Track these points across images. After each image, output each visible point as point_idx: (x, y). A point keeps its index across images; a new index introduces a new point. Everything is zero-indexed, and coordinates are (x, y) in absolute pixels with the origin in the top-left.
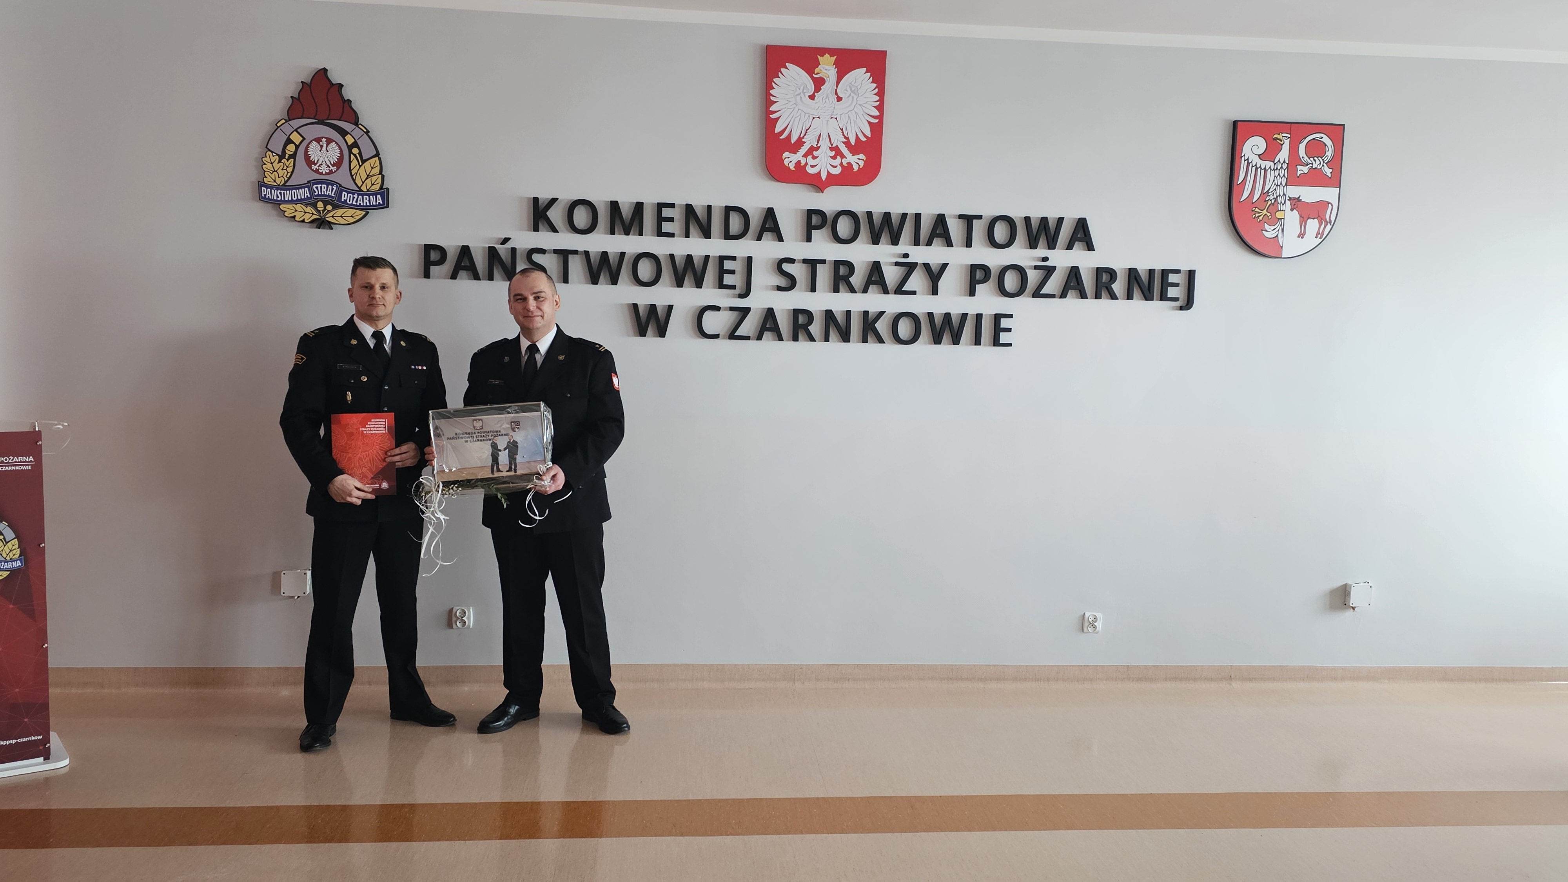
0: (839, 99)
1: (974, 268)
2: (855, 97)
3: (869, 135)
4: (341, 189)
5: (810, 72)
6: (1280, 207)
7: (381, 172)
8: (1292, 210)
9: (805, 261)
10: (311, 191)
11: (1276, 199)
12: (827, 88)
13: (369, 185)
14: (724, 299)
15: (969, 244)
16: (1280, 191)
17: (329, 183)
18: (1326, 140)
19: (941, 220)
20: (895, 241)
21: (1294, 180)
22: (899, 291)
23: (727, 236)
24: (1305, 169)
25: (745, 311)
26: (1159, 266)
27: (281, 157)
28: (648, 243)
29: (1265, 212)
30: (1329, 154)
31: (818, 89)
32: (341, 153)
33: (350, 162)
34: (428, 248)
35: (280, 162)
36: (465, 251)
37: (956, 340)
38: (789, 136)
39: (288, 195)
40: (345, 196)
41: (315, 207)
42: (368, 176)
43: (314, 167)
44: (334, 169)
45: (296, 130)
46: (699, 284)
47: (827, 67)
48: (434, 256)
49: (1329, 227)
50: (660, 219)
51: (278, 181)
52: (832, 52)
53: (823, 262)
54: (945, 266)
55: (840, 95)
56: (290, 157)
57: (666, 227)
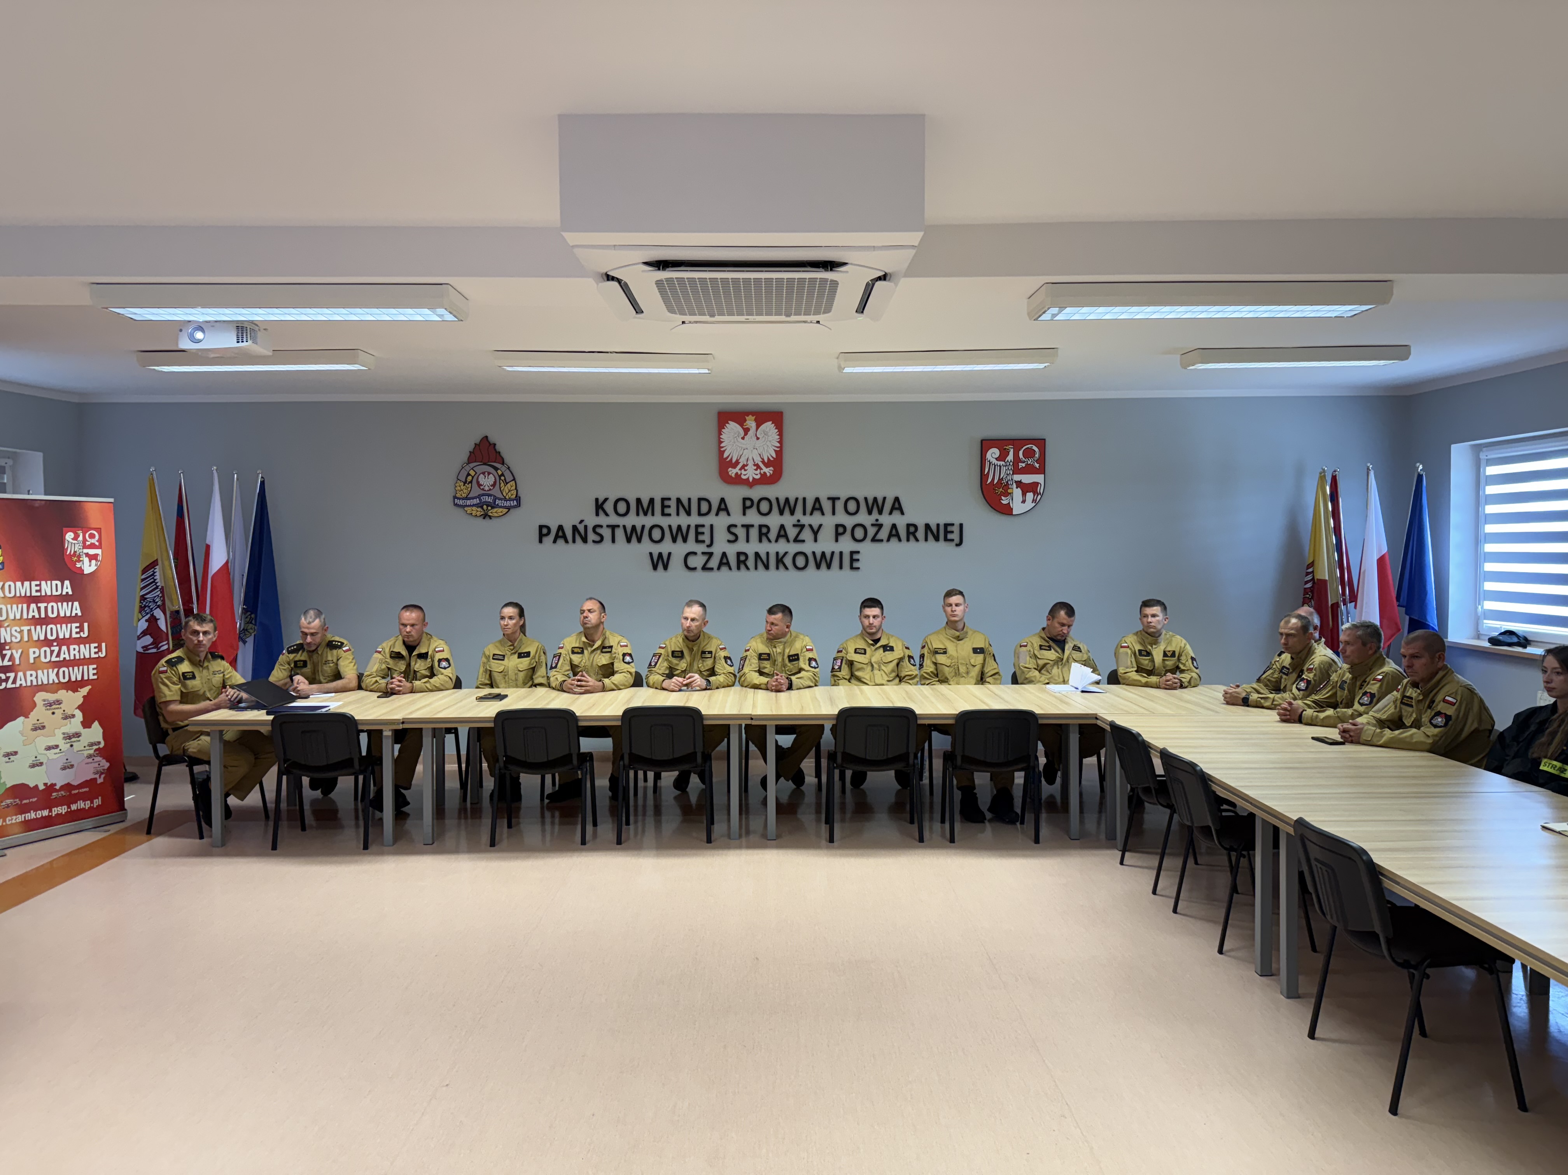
0: (758, 439)
1: (837, 526)
2: (766, 437)
3: (774, 456)
4: (495, 498)
5: (742, 425)
6: (1010, 486)
7: (516, 489)
8: (1017, 488)
9: (743, 526)
10: (480, 500)
11: (1007, 482)
12: (751, 433)
13: (510, 496)
14: (700, 548)
15: (834, 513)
16: (1009, 478)
17: (489, 495)
18: (1035, 448)
19: (817, 500)
20: (792, 513)
21: (1017, 471)
22: (796, 540)
23: (700, 514)
24: (1024, 465)
25: (710, 555)
26: (942, 523)
27: (465, 483)
28: (658, 519)
29: (1001, 490)
30: (1037, 455)
31: (746, 434)
32: (495, 479)
33: (500, 484)
34: (541, 527)
35: (464, 485)
36: (560, 528)
37: (829, 567)
38: (731, 459)
39: (468, 502)
40: (497, 502)
41: (483, 509)
42: (509, 491)
43: (482, 487)
44: (492, 488)
45: (472, 469)
46: (685, 540)
47: (751, 422)
48: (545, 531)
49: (1039, 496)
50: (663, 507)
51: (463, 495)
52: (752, 413)
53: (752, 526)
54: (820, 526)
55: (758, 436)
56: (469, 483)
57: (667, 511)
